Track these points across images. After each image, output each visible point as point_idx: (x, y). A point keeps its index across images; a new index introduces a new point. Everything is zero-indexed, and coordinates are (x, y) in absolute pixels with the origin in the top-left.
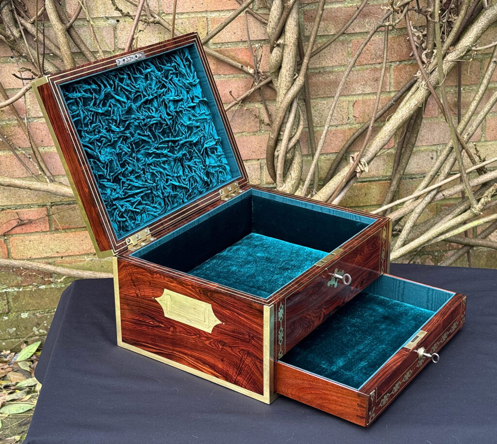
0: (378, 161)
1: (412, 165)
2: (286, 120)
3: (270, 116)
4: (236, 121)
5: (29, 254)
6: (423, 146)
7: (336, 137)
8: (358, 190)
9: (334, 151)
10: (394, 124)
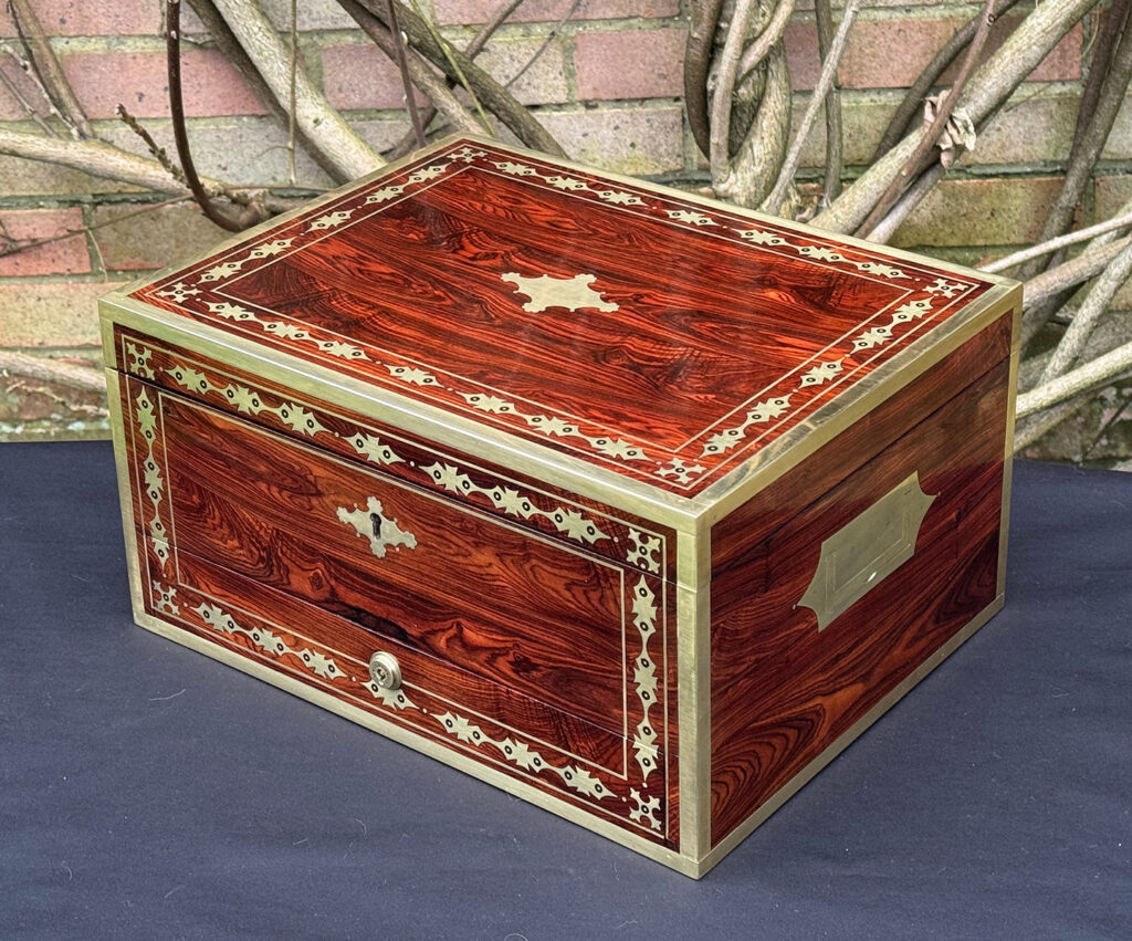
0: (1030, 115)
5: (38, 333)
7: (906, 42)
8: (969, 200)
9: (899, 83)
10: (1057, 11)
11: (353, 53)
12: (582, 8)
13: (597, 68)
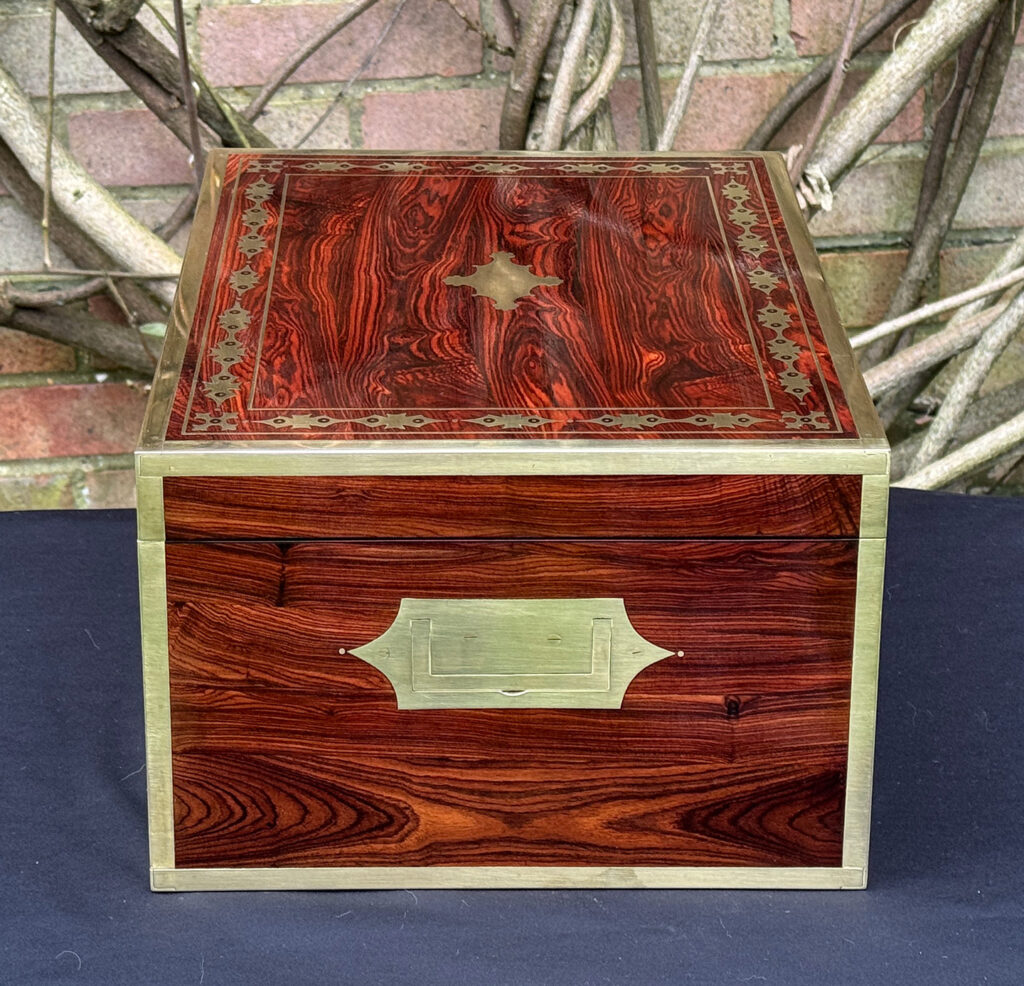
0: (869, 182)
1: (981, 200)
2: (561, 34)
3: (516, 25)
4: (404, 39)
6: (1016, 136)
7: (733, 100)
10: (917, 54)
11: (105, 121)
12: (371, 66)
13: (388, 134)
